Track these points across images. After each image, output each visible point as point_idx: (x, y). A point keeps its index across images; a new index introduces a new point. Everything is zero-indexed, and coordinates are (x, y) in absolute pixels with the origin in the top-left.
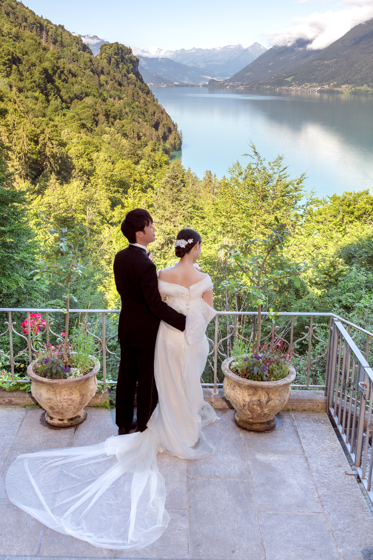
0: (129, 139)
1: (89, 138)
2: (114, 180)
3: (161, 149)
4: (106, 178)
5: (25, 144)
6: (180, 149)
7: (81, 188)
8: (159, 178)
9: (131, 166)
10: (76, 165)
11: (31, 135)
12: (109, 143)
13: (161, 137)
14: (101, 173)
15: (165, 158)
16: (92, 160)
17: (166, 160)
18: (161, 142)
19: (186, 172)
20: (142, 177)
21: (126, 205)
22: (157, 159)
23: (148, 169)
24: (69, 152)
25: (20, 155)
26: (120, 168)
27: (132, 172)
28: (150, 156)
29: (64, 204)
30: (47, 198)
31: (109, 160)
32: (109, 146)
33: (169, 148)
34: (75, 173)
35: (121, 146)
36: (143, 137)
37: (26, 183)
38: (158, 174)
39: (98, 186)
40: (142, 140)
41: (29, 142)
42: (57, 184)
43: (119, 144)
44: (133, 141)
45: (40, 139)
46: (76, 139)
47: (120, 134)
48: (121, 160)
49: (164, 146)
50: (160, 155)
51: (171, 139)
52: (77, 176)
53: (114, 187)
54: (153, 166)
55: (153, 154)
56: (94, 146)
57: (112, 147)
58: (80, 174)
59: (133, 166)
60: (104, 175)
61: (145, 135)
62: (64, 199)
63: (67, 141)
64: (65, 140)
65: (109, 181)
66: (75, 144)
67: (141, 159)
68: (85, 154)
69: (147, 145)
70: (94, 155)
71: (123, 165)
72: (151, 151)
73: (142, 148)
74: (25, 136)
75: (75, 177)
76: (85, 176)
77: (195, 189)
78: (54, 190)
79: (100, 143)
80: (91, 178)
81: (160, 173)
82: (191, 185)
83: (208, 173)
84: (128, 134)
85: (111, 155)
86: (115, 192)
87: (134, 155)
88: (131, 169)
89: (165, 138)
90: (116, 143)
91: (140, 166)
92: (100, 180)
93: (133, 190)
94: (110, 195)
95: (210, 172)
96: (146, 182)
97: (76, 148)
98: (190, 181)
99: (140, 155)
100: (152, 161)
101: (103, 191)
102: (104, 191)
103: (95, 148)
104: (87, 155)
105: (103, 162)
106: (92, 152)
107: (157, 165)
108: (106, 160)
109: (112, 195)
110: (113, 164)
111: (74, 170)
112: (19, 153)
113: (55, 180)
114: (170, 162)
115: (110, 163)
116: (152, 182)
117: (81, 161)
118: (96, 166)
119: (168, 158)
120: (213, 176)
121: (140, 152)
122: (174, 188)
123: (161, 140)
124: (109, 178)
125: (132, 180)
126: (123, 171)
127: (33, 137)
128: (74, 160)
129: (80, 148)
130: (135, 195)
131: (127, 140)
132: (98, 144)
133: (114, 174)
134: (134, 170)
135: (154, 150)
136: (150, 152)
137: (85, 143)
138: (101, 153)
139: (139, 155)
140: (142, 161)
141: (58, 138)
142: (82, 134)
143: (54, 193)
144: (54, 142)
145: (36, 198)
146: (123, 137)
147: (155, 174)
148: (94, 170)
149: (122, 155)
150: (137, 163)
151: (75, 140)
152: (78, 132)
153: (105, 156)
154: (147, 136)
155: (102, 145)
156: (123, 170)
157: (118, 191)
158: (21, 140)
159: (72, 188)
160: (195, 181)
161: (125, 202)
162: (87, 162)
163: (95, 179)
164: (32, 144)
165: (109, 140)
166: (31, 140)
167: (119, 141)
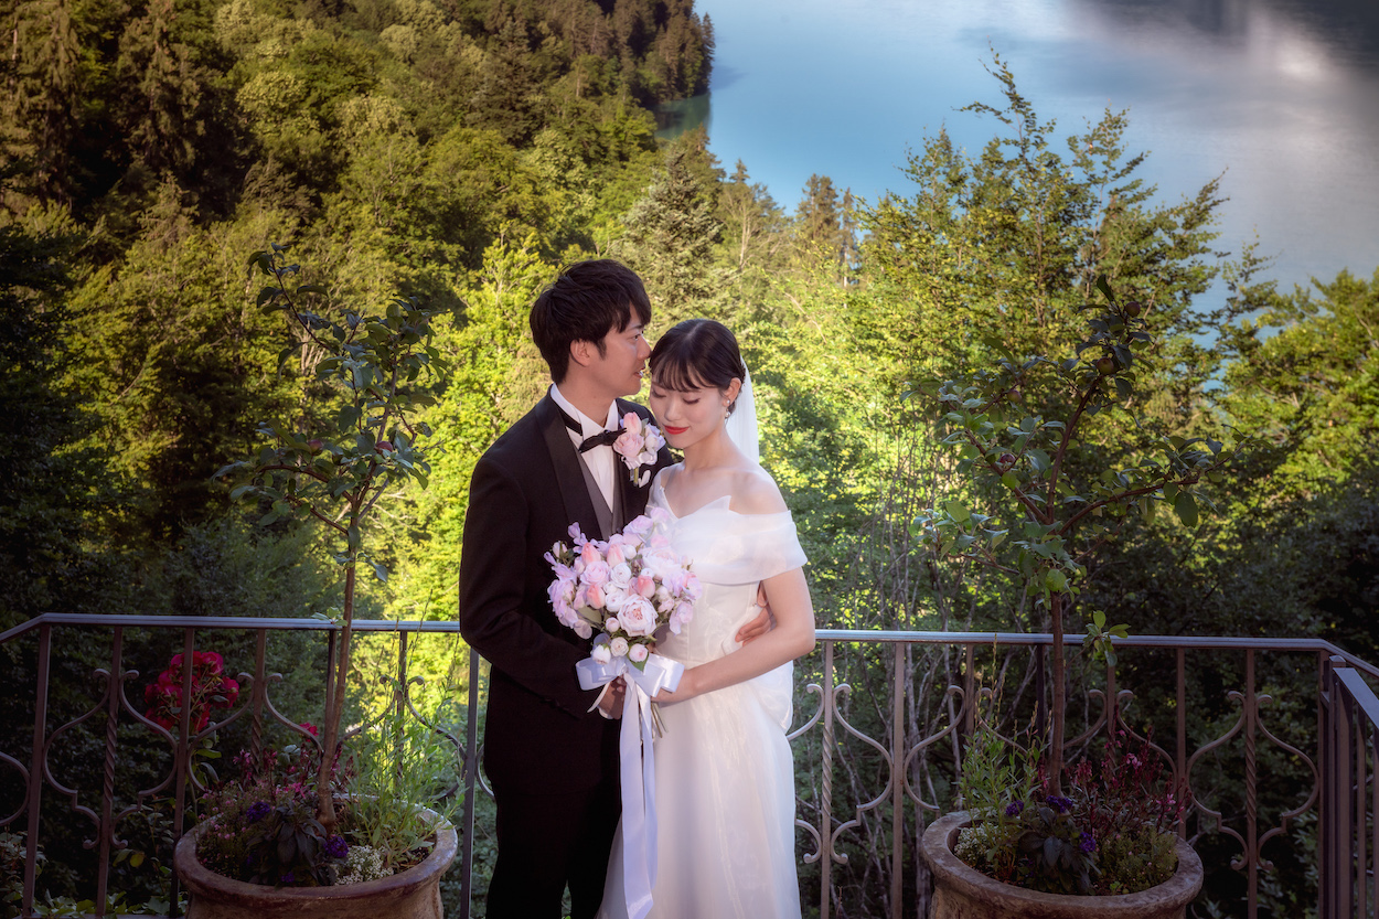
0: (492, 46)
1: (327, 39)
2: (422, 210)
3: (623, 89)
4: (392, 200)
5: (62, 55)
6: (702, 90)
7: (282, 242)
8: (615, 203)
9: (500, 151)
10: (267, 145)
11: (87, 20)
12: (410, 61)
13: (623, 39)
14: (370, 179)
15: (642, 123)
16: (337, 124)
17: (642, 131)
18: (625, 60)
19: (727, 180)
20: (545, 198)
21: (473, 310)
22: (607, 125)
23: (570, 166)
24: (241, 91)
25: (34, 100)
26: (453, 160)
27: (503, 176)
28: (577, 113)
29: (205, 306)
30: (135, 279)
31: (408, 126)
32: (412, 72)
33: (658, 86)
34: (261, 178)
35: (459, 71)
36: (552, 39)
37: (52, 215)
38: (610, 189)
39: (357, 235)
40: (545, 50)
41: (80, 50)
42: (184, 220)
43: (452, 65)
44: (508, 55)
45: (125, 39)
46: (275, 40)
47: (454, 24)
48: (456, 128)
49: (638, 76)
50: (621, 113)
51: (665, 49)
52: (267, 190)
53: (422, 238)
54: (592, 153)
55: (590, 105)
56: (349, 68)
57: (424, 74)
58: (281, 181)
59: (508, 152)
60: (383, 188)
61: (557, 30)
62: (206, 282)
63: (235, 49)
64: (226, 45)
65: (404, 214)
66: (270, 60)
67: (540, 127)
68: (310, 101)
69: (564, 69)
70: (349, 107)
71: (467, 149)
72: (585, 95)
73: (545, 82)
74: (65, 23)
75: (258, 194)
76: (303, 189)
77: (764, 252)
78: (165, 246)
79: (373, 60)
80: (327, 198)
81: (619, 183)
82: (746, 235)
83: (821, 188)
84: (489, 26)
85: (415, 106)
86: (425, 260)
87: (513, 109)
88: (496, 167)
89: (640, 43)
90: (439, 59)
91: (537, 153)
92: (366, 208)
93: (507, 251)
94: (403, 270)
95: (827, 182)
96: (560, 218)
97: (275, 75)
98: (744, 219)
99: (537, 110)
100: (585, 137)
101: (376, 255)
102: (380, 252)
103: (351, 79)
104: (317, 104)
105: (381, 137)
106: (336, 92)
107: (606, 149)
108: (393, 128)
109: (415, 272)
110: (422, 142)
111: (256, 166)
112: (31, 93)
113: (175, 205)
114: (659, 139)
115: (413, 142)
116: (582, 220)
117: (290, 127)
118: (351, 149)
119: (654, 126)
120: (840, 200)
121: (538, 98)
122: (678, 244)
123: (626, 52)
124: (405, 200)
125: (499, 211)
126: (461, 173)
127: (95, 29)
128: (260, 125)
129: (290, 76)
130: (515, 271)
131: (484, 48)
132: (365, 62)
133: (427, 183)
134: (511, 167)
135: (593, 91)
136: (578, 97)
137: (310, 58)
138: (374, 101)
139: (533, 111)
140: (547, 135)
141: (201, 35)
142: (299, 24)
143: (168, 257)
144: (184, 51)
145: (85, 279)
146: (468, 37)
147: (599, 188)
148: (344, 165)
149: (460, 110)
150: (523, 141)
151: (270, 47)
152: (284, 13)
153: (394, 110)
154: (566, 34)
155: (380, 68)
156: (466, 168)
157: (440, 257)
158: (46, 42)
159: (245, 237)
160: (765, 215)
161: (472, 299)
162: (315, 133)
163: (344, 204)
164: (91, 54)
165: (410, 48)
166: (87, 40)
167: (449, 52)
